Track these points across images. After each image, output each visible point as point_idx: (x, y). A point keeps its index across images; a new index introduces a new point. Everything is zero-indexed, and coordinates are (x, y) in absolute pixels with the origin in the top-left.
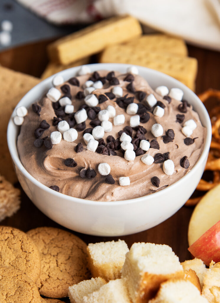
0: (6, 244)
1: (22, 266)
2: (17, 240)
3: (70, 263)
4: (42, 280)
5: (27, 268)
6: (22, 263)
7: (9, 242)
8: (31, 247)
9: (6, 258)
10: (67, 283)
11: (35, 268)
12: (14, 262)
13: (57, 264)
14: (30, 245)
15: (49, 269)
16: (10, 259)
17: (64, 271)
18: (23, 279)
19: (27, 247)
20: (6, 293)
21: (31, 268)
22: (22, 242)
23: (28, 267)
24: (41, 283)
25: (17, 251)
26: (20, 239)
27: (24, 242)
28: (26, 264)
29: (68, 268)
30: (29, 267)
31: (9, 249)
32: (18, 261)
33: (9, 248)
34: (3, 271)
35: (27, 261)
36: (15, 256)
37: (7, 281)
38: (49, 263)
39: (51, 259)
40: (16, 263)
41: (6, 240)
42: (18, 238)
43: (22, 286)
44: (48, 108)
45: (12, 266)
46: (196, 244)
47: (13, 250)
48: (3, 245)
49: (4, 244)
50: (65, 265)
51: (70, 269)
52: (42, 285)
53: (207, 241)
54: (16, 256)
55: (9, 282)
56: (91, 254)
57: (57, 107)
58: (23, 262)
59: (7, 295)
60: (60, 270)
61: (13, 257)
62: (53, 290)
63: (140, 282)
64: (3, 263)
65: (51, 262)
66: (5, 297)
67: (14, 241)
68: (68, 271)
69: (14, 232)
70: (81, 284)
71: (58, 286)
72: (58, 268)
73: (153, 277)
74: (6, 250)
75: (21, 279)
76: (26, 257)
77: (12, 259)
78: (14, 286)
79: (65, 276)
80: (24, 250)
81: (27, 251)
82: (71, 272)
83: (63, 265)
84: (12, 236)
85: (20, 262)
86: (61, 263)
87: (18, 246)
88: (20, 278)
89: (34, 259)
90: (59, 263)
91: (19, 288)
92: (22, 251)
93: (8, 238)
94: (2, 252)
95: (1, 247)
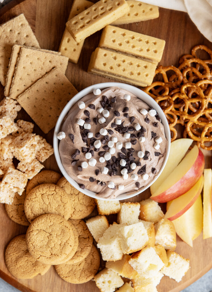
0: (52, 197)
2: (58, 195)
3: (85, 198)
7: (54, 196)
8: (66, 200)
10: (84, 213)
12: (57, 208)
13: (79, 200)
14: (65, 199)
15: (75, 204)
16: (55, 207)
17: (82, 204)
20: (56, 233)
22: (61, 197)
24: (71, 215)
25: (59, 202)
26: (60, 195)
27: (63, 197)
28: (64, 210)
29: (84, 202)
30: (66, 211)
33: (54, 199)
35: (64, 208)
37: (56, 226)
38: (74, 201)
39: (75, 198)
40: (59, 209)
42: (59, 194)
43: (64, 229)
44: (78, 136)
45: (57, 210)
49: (51, 197)
50: (83, 200)
51: (85, 202)
52: (72, 217)
54: (58, 204)
57: (82, 128)
58: (62, 209)
59: (57, 234)
65: (76, 200)
66: (56, 236)
67: (57, 196)
68: (85, 204)
69: (56, 190)
71: (80, 216)
72: (79, 202)
76: (64, 206)
77: (56, 206)
78: (60, 229)
79: (83, 208)
80: (62, 202)
82: (86, 204)
83: (82, 200)
86: (81, 199)
87: (59, 199)
88: (62, 224)
90: (80, 200)
93: (53, 194)
94: (51, 202)
95: (49, 199)
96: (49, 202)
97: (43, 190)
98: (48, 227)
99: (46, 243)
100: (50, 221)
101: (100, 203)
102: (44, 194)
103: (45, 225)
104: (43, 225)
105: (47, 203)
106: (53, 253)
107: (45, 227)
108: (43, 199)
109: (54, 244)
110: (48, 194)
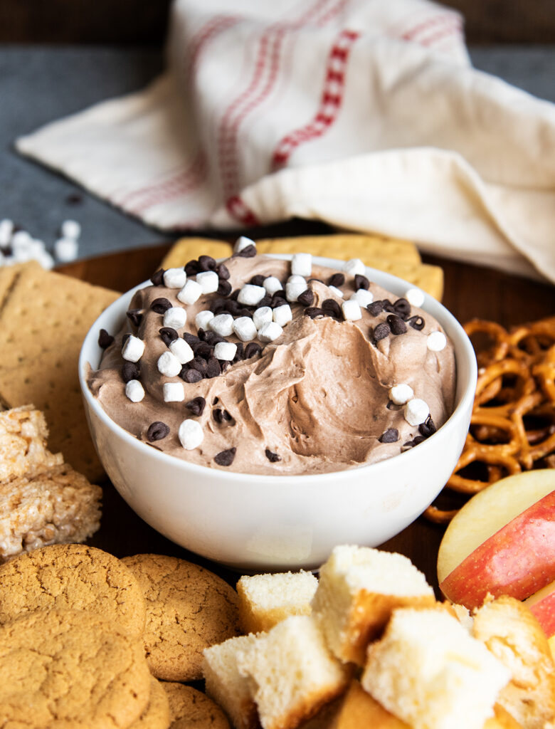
0: (76, 573)
1: (109, 612)
2: (98, 566)
3: (203, 618)
4: (148, 645)
5: (119, 615)
6: (109, 608)
7: (82, 570)
8: (127, 579)
9: (77, 599)
11: (134, 616)
12: (92, 605)
13: (177, 619)
14: (124, 575)
15: (162, 627)
16: (85, 601)
17: (191, 631)
18: (112, 629)
19: (118, 579)
20: (78, 654)
21: (127, 616)
22: (109, 570)
23: (121, 614)
24: (146, 649)
25: (98, 587)
26: (105, 565)
27: (113, 570)
28: (117, 608)
29: (198, 627)
30: (124, 614)
31: (83, 583)
32: (101, 604)
33: (82, 580)
34: (73, 616)
35: (118, 604)
36: (95, 595)
37: (80, 634)
38: (160, 616)
39: (164, 610)
40: (98, 607)
41: (76, 567)
42: (100, 562)
43: (111, 641)
46: (454, 574)
47: (90, 585)
48: (70, 576)
49: (73, 574)
50: (193, 622)
51: (202, 629)
52: (148, 654)
53: (477, 569)
54: (97, 594)
55: (84, 635)
56: (246, 593)
58: (111, 606)
59: (81, 657)
60: (183, 629)
61: (90, 597)
62: (170, 663)
63: (351, 610)
64: (72, 607)
65: (166, 614)
66: (77, 661)
67: (92, 568)
68: (199, 632)
69: (92, 552)
70: (227, 644)
71: (180, 656)
72: (179, 625)
73: (376, 599)
74: (76, 585)
75: (108, 630)
76: (117, 596)
77: (89, 601)
78: (95, 642)
79: (193, 640)
80: (112, 585)
81: (119, 587)
83: (188, 621)
84: (89, 559)
85: (104, 605)
86: (186, 618)
87: (100, 577)
88: (105, 628)
89: (132, 600)
90: (181, 618)
91: (106, 646)
92: (109, 585)
93: (81, 562)
94: (69, 588)
95: (65, 579)
96: (63, 587)
97: (43, 554)
98: (50, 638)
99: (36, 687)
100: (57, 621)
101: (253, 592)
102: (47, 566)
103: (40, 634)
104: (30, 632)
105: (57, 592)
106: (62, 714)
107: (38, 639)
108: (40, 580)
109: (66, 685)
110: (60, 566)
